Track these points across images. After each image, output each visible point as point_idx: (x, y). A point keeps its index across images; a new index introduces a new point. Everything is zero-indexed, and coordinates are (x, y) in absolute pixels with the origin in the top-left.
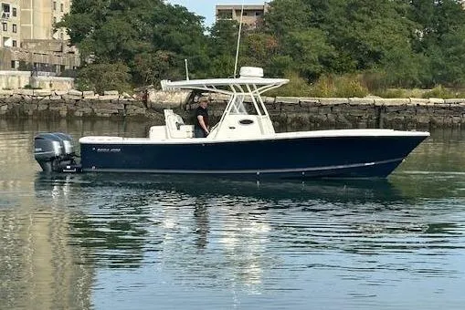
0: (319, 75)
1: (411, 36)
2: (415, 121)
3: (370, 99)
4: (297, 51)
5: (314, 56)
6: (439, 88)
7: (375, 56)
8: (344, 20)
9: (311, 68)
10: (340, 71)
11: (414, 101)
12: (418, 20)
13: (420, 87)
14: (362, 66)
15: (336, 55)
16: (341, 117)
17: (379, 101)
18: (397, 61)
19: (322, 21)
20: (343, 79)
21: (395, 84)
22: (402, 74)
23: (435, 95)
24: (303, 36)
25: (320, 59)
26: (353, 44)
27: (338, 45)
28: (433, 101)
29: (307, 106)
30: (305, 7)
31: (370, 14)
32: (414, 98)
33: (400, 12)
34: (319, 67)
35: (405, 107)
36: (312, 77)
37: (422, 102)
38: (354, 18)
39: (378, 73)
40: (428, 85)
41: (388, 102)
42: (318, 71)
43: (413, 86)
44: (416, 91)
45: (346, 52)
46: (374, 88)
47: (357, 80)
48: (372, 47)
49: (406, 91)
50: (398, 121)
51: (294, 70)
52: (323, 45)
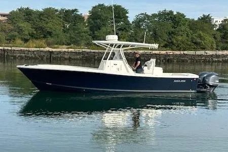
0: (29, 40)
1: (64, 27)
2: (64, 57)
3: (47, 49)
4: (20, 31)
5: (27, 33)
6: (72, 45)
7: (50, 33)
8: (38, 20)
9: (26, 37)
10: (36, 38)
11: (64, 50)
12: (66, 21)
13: (66, 45)
14: (45, 37)
15: (35, 32)
16: (37, 55)
17: (51, 49)
18: (58, 35)
19: (30, 20)
20: (38, 42)
21: (57, 44)
22: (59, 40)
23: (71, 48)
24: (22, 25)
25: (29, 34)
26: (41, 28)
27: (36, 29)
28: (70, 50)
29: (24, 51)
30: (23, 14)
31: (47, 18)
32: (64, 49)
33: (60, 17)
34: (29, 37)
35: (60, 52)
36: (26, 41)
37: (66, 50)
38: (41, 19)
39: (50, 40)
40: (69, 44)
41: (54, 50)
42: (28, 38)
43: (63, 44)
44: (64, 46)
45: (39, 31)
46: (49, 45)
47: (43, 42)
48: (48, 30)
49: (60, 46)
50: (58, 57)
51: (19, 38)
52: (30, 29)
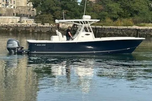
0: (117, 18)
2: (150, 35)
3: (135, 27)
4: (110, 10)
5: (115, 12)
7: (136, 12)
9: (115, 16)
10: (124, 17)
14: (131, 16)
15: (123, 12)
16: (125, 33)
17: (137, 27)
18: (144, 14)
20: (125, 20)
21: (143, 22)
22: (145, 18)
24: (112, 5)
25: (118, 13)
26: (128, 8)
27: (124, 8)
29: (113, 29)
32: (150, 27)
34: (117, 16)
35: (146, 30)
36: (115, 19)
39: (137, 18)
41: (141, 28)
43: (149, 22)
44: (150, 24)
45: (126, 11)
46: (136, 23)
47: (130, 20)
48: (135, 9)
49: (147, 24)
51: (109, 17)
52: (119, 8)
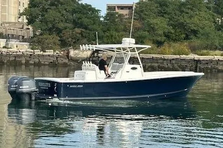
0: (163, 43)
1: (216, 23)
2: (217, 68)
3: (192, 56)
4: (152, 29)
5: (161, 32)
7: (195, 32)
8: (177, 12)
9: (159, 39)
10: (175, 40)
11: (216, 58)
12: (218, 13)
13: (220, 50)
14: (187, 38)
15: (173, 31)
16: (176, 65)
17: (197, 57)
18: (207, 35)
19: (165, 13)
20: (177, 45)
21: (206, 48)
22: (209, 43)
24: (155, 21)
25: (164, 33)
26: (182, 25)
27: (174, 27)
29: (157, 59)
30: (156, 5)
31: (192, 9)
32: (216, 56)
33: (209, 8)
35: (211, 61)
36: (159, 44)
37: (221, 58)
38: (183, 11)
39: (196, 42)
41: (202, 58)
42: (163, 40)
43: (216, 49)
44: (217, 52)
45: (178, 30)
46: (194, 50)
47: (184, 46)
48: (194, 28)
49: (211, 52)
50: (207, 68)
51: (150, 40)
52: (166, 26)
